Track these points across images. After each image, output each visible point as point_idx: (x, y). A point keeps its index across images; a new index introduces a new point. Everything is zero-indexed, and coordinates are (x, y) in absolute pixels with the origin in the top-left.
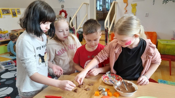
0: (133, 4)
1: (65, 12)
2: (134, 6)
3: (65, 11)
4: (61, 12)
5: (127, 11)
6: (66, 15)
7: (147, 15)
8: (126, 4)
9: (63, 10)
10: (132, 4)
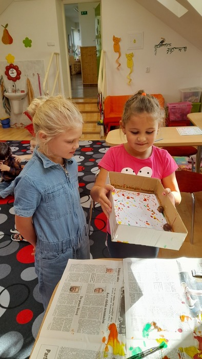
0: (128, 54)
1: (16, 68)
2: (130, 57)
3: (16, 66)
4: (8, 68)
5: (120, 64)
6: (19, 73)
7: (148, 71)
8: (117, 55)
9: (11, 64)
10: (126, 55)
